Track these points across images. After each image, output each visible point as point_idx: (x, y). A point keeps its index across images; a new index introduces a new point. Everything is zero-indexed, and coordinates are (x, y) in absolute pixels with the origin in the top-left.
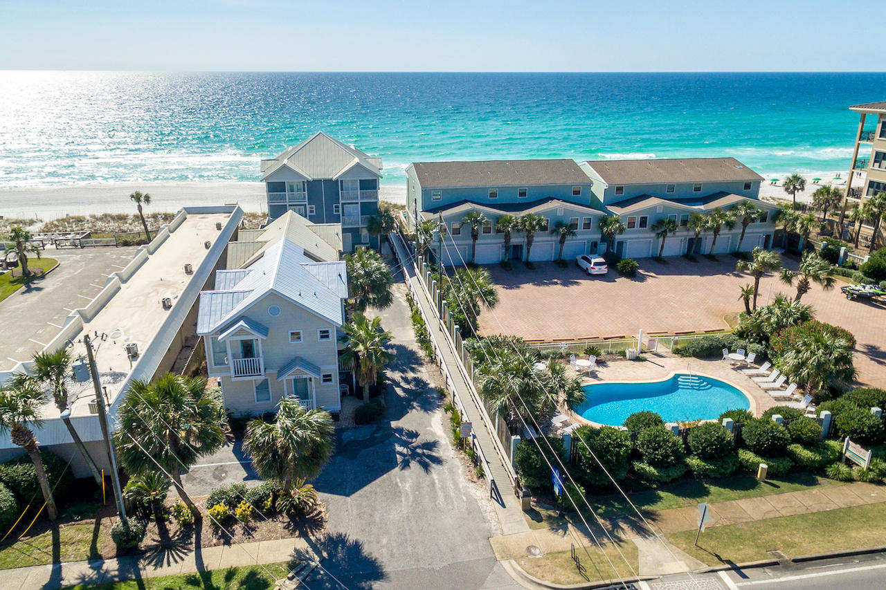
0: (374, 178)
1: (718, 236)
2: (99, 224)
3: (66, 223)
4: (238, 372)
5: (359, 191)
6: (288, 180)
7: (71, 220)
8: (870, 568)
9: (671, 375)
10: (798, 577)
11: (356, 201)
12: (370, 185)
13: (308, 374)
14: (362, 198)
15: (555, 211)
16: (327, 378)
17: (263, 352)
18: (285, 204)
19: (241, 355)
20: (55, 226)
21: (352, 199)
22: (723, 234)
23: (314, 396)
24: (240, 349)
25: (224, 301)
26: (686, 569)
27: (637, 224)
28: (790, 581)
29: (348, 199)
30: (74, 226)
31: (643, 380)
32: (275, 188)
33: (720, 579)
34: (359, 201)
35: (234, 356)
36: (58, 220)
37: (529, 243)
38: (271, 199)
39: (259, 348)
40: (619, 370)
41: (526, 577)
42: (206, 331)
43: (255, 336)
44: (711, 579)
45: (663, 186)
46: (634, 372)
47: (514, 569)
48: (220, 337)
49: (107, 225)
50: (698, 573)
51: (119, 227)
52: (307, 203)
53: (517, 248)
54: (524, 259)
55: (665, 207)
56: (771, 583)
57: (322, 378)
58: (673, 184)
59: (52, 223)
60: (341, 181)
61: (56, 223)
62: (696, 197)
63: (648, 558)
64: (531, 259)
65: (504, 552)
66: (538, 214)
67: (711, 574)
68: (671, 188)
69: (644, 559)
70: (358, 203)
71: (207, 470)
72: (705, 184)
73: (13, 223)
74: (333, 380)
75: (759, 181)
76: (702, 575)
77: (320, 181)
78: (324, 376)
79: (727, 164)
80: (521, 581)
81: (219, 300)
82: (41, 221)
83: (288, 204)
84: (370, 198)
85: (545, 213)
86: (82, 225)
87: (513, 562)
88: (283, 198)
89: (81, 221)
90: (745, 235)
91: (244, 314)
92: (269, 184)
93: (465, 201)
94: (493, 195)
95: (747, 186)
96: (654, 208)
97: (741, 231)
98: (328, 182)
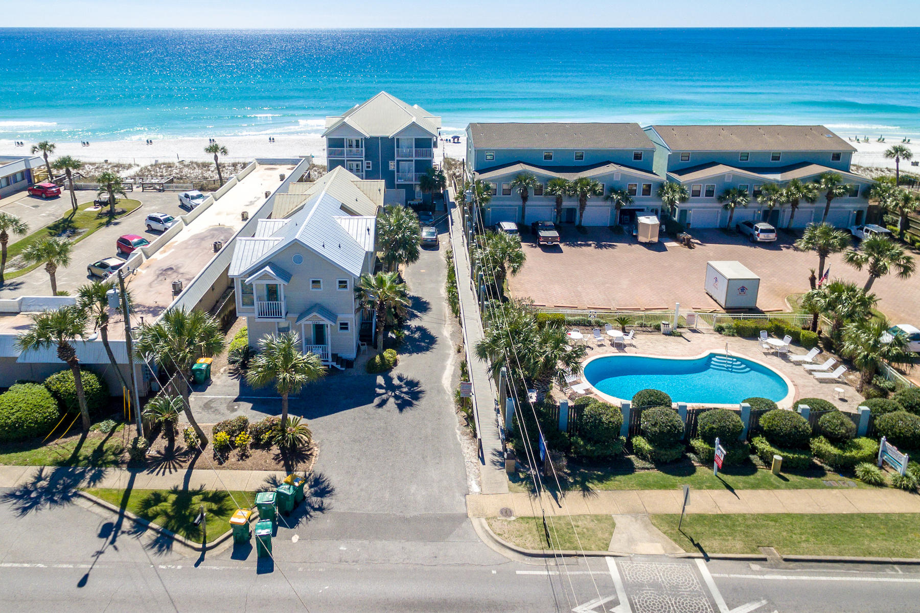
0: (430, 137)
1: (796, 209)
2: (186, 170)
3: (158, 169)
4: (262, 314)
5: (414, 149)
6: (346, 136)
7: (162, 167)
8: (875, 579)
9: (705, 354)
10: (785, 578)
11: (410, 159)
12: (425, 143)
13: (326, 322)
14: (417, 155)
15: (611, 175)
16: (344, 326)
17: (285, 297)
18: (343, 159)
19: (266, 298)
20: (149, 170)
21: (406, 157)
22: (803, 208)
23: (330, 343)
24: (265, 293)
25: (256, 247)
26: (662, 552)
27: (703, 193)
28: (774, 580)
29: (402, 157)
30: (164, 171)
31: (672, 356)
32: (335, 144)
33: (695, 566)
34: (414, 159)
35: (259, 298)
36: (152, 166)
37: (582, 207)
38: (330, 154)
39: (282, 293)
40: (649, 344)
41: (492, 537)
42: (236, 273)
43: (279, 282)
44: (687, 566)
45: (736, 153)
46: (665, 347)
47: (483, 527)
48: (247, 280)
49: (192, 172)
50: (672, 558)
51: (202, 173)
52: (364, 159)
53: (571, 211)
54: (577, 223)
55: (735, 176)
56: (753, 579)
57: (339, 326)
58: (748, 152)
59: (146, 168)
60: (398, 140)
61: (149, 167)
62: (774, 166)
63: (624, 535)
64: (583, 224)
65: (477, 510)
66: (593, 178)
67: (687, 560)
68: (746, 155)
69: (619, 535)
70: (412, 161)
71: (223, 401)
72: (786, 153)
73: (115, 166)
74: (349, 328)
75: (851, 151)
76: (677, 560)
77: (377, 138)
78: (341, 324)
79: (815, 132)
80: (486, 540)
81: (252, 247)
82: (138, 165)
83: (346, 159)
84: (426, 156)
85: (601, 178)
86: (171, 171)
87: (483, 521)
88: (342, 153)
89: (171, 167)
90: (830, 210)
91: (271, 261)
92: (330, 140)
93: (518, 162)
94: (548, 157)
95: (837, 156)
96: (721, 177)
97: (825, 205)
98: (385, 139)
